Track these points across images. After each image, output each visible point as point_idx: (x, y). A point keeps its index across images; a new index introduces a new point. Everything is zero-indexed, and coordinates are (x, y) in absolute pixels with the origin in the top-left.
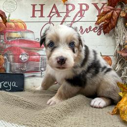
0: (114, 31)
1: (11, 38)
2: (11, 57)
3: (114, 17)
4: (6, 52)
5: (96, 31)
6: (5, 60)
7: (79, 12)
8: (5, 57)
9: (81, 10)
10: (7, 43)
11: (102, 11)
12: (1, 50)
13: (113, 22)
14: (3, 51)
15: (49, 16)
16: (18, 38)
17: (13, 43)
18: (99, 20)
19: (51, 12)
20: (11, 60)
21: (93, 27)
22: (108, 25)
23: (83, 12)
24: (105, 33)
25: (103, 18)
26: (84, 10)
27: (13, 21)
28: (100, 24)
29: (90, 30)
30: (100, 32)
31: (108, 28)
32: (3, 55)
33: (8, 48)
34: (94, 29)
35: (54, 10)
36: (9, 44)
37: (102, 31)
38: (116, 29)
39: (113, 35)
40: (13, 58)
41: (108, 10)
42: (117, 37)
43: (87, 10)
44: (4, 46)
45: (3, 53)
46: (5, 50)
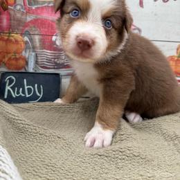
2: (37, 38)
4: (27, 29)
6: (26, 43)
8: (26, 39)
10: (29, 11)
12: (19, 25)
14: (21, 28)
17: (39, 11)
20: (38, 44)
32: (22, 34)
33: (31, 22)
36: (33, 13)
40: (41, 40)
44: (24, 17)
45: (23, 30)
46: (26, 25)
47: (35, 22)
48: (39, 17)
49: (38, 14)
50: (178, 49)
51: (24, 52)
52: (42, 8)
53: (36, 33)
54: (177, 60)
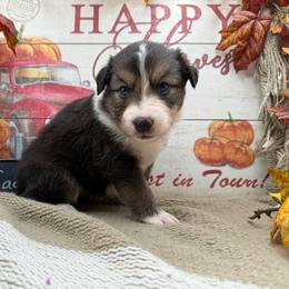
0: (258, 65)
1: (26, 79)
2: (26, 123)
3: (256, 35)
4: (14, 112)
5: (217, 64)
6: (12, 129)
7: (179, 23)
8: (12, 124)
9: (185, 18)
10: (17, 91)
11: (230, 22)
12: (4, 107)
13: (254, 46)
14: (5, 111)
15: (113, 31)
16: (42, 79)
17: (29, 90)
18: (226, 41)
19: (117, 22)
20: (27, 129)
21: (212, 56)
22: (244, 51)
23: (189, 22)
24: (238, 69)
25: (233, 36)
26: (191, 20)
27: (29, 42)
28: (227, 51)
29: (205, 64)
30: (227, 67)
31: (244, 58)
32: (6, 119)
33: (19, 103)
34: (213, 61)
35: (124, 18)
36: (22, 93)
37: (231, 65)
38: (263, 61)
39: (256, 74)
40: (30, 126)
41: (243, 18)
42: (264, 79)
43: (196, 18)
44: (10, 98)
45: (7, 114)
46: (12, 107)
47: (23, 103)
48: (29, 97)
49: (28, 93)
50: (210, 129)
51: (8, 141)
52: (33, 86)
53: (25, 116)
54: (211, 143)
